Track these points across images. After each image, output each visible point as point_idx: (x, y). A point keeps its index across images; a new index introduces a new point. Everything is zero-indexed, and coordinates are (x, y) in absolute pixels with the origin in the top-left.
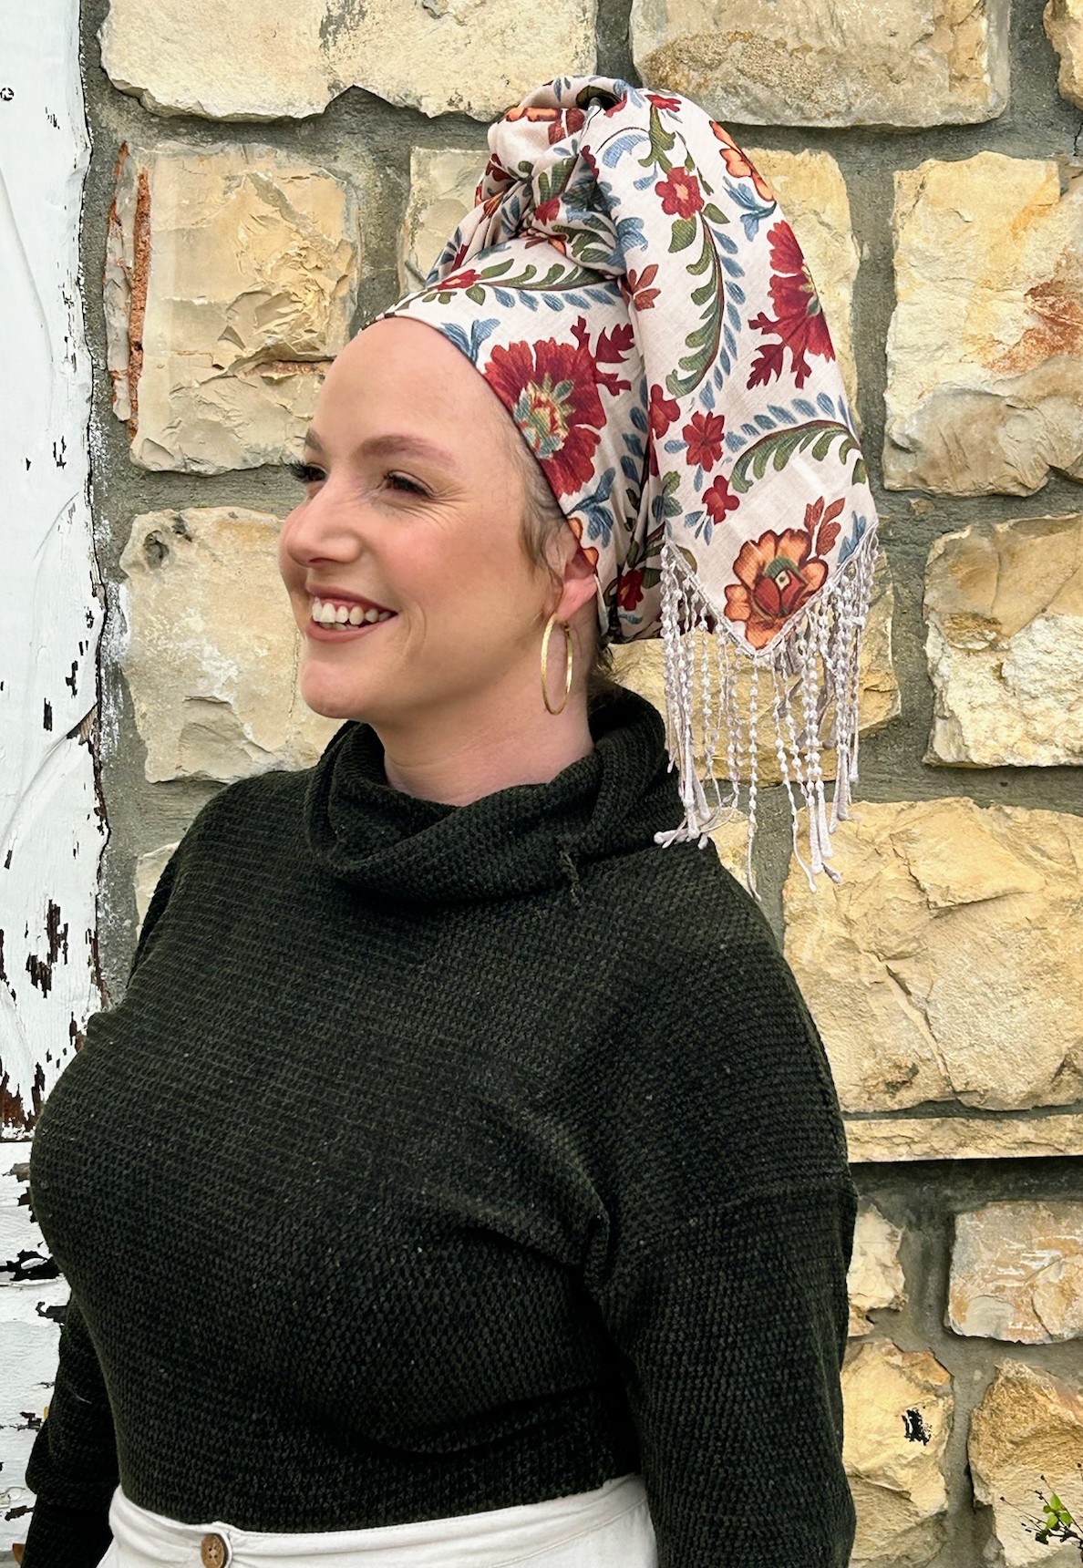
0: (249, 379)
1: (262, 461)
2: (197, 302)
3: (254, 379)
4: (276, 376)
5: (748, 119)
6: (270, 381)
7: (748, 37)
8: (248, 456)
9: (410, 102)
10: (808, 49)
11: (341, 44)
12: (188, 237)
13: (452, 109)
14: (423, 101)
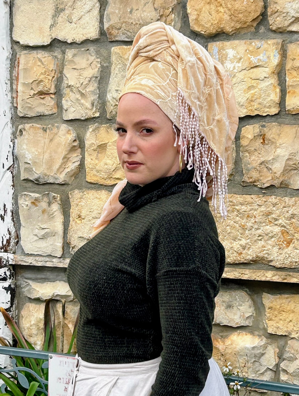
0: (37, 98)
1: (39, 114)
2: (26, 82)
3: (38, 98)
4: (42, 97)
5: (127, 40)
6: (41, 98)
7: (125, 22)
8: (37, 113)
9: (65, 40)
10: (137, 24)
11: (53, 30)
12: (25, 70)
13: (73, 41)
14: (68, 40)
